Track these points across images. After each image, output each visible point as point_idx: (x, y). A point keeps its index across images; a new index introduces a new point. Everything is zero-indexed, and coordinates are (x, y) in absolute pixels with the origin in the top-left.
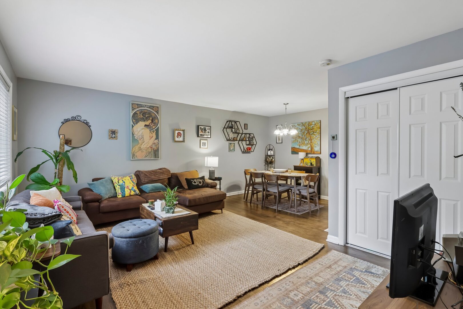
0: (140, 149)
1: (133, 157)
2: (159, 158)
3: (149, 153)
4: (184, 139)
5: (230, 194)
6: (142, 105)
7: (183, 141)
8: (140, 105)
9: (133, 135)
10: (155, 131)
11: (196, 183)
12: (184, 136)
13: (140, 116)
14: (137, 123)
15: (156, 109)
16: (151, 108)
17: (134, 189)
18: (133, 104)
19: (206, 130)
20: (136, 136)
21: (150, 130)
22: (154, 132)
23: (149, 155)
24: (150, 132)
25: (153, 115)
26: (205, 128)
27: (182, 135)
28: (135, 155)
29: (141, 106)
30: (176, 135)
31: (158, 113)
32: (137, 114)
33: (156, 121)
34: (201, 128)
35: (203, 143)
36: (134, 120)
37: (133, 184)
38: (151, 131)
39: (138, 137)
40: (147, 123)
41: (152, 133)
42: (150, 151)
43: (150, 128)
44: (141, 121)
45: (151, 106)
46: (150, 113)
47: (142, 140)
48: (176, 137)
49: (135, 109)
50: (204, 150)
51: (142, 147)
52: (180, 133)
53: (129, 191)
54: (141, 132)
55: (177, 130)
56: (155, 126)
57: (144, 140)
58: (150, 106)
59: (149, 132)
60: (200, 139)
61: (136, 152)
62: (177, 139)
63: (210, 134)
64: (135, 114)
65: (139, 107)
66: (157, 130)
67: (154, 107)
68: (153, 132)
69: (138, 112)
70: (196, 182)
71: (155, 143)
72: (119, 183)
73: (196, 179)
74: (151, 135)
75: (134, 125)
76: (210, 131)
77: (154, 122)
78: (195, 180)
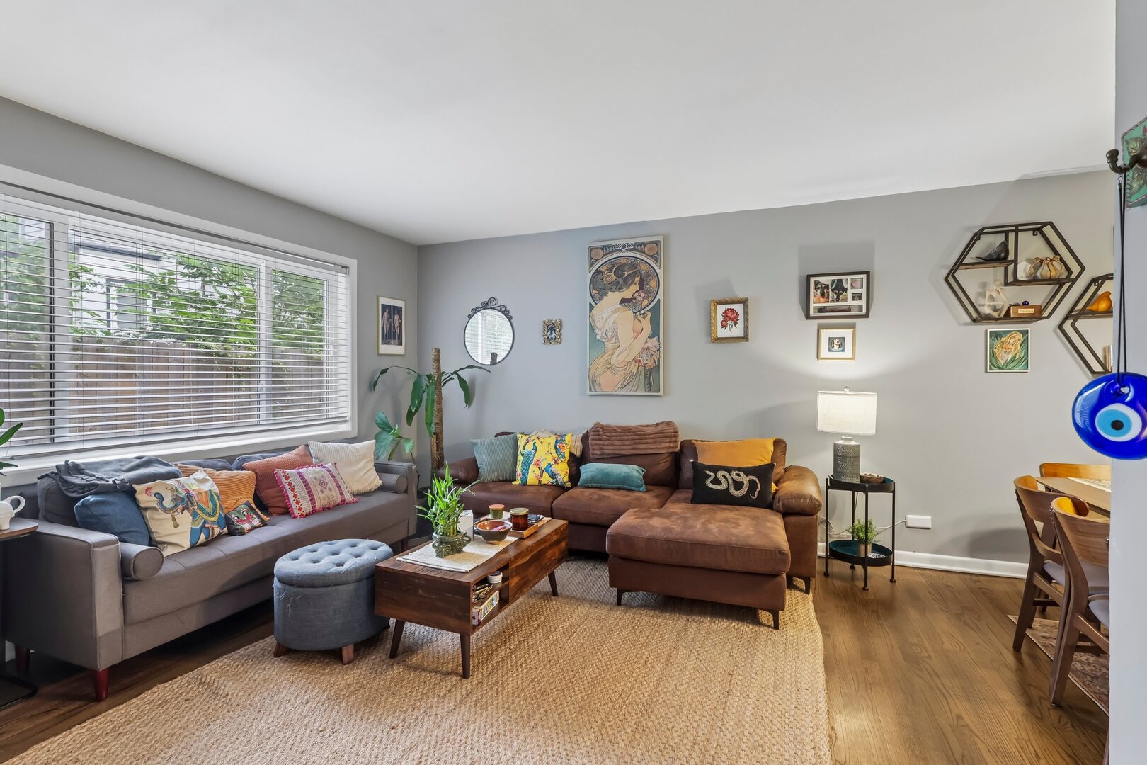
0: (609, 366)
1: (592, 388)
2: (659, 391)
3: (633, 376)
4: (746, 328)
5: (989, 567)
6: (614, 246)
7: (745, 338)
8: (609, 247)
9: (592, 328)
10: (650, 314)
11: (719, 483)
12: (746, 320)
13: (608, 276)
14: (601, 299)
15: (651, 249)
16: (637, 250)
17: (553, 469)
18: (592, 250)
19: (845, 290)
20: (599, 332)
21: (635, 311)
22: (644, 315)
23: (632, 383)
24: (636, 317)
25: (644, 268)
26: (840, 281)
27: (741, 318)
28: (597, 382)
29: (611, 250)
30: (720, 318)
31: (657, 260)
32: (602, 273)
33: (653, 283)
34: (817, 283)
35: (831, 340)
36: (595, 292)
37: (555, 455)
38: (638, 314)
39: (605, 336)
40: (627, 294)
41: (640, 321)
42: (635, 370)
43: (635, 305)
44: (611, 289)
45: (637, 244)
46: (634, 265)
47: (613, 341)
48: (719, 325)
49: (597, 260)
50: (834, 366)
51: (614, 360)
52: (733, 311)
53: (538, 472)
54: (610, 322)
55: (720, 303)
56: (650, 299)
57: (618, 341)
58: (634, 245)
59: (633, 318)
60: (818, 324)
61: (599, 375)
62: (722, 332)
63: (863, 302)
64: (597, 275)
65: (607, 254)
66: (655, 311)
67: (645, 244)
68: (644, 318)
69: (604, 269)
70: (723, 481)
71: (648, 349)
72: (524, 449)
73: (729, 470)
74: (639, 326)
75: (594, 304)
76: (863, 291)
77: (645, 289)
78: (720, 474)
